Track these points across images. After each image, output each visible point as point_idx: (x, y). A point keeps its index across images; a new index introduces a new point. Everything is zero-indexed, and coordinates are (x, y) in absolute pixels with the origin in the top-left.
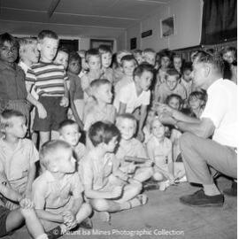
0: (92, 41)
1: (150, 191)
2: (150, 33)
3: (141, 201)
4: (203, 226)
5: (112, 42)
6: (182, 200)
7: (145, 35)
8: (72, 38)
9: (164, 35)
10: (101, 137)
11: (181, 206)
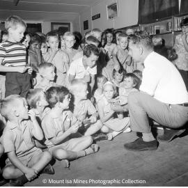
0: (52, 24)
1: (101, 141)
2: (98, 16)
3: (94, 149)
4: (142, 165)
5: (69, 24)
6: (126, 146)
7: (95, 18)
8: (36, 22)
9: (110, 18)
10: (56, 98)
11: (125, 151)
